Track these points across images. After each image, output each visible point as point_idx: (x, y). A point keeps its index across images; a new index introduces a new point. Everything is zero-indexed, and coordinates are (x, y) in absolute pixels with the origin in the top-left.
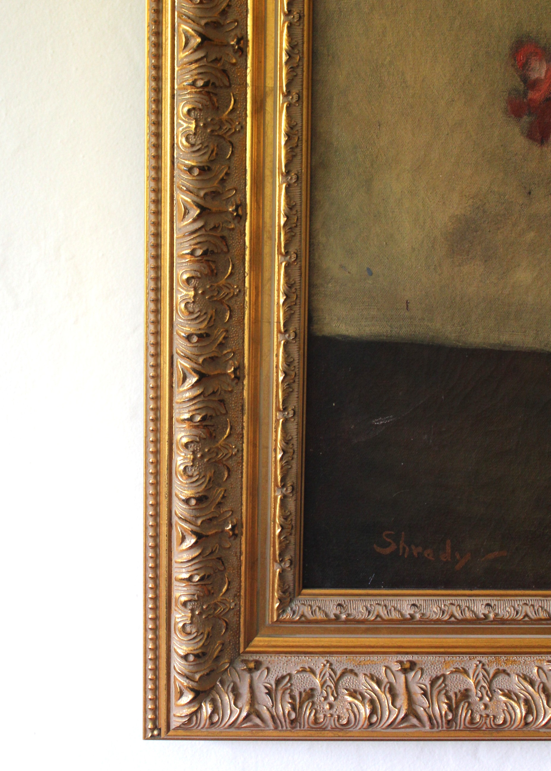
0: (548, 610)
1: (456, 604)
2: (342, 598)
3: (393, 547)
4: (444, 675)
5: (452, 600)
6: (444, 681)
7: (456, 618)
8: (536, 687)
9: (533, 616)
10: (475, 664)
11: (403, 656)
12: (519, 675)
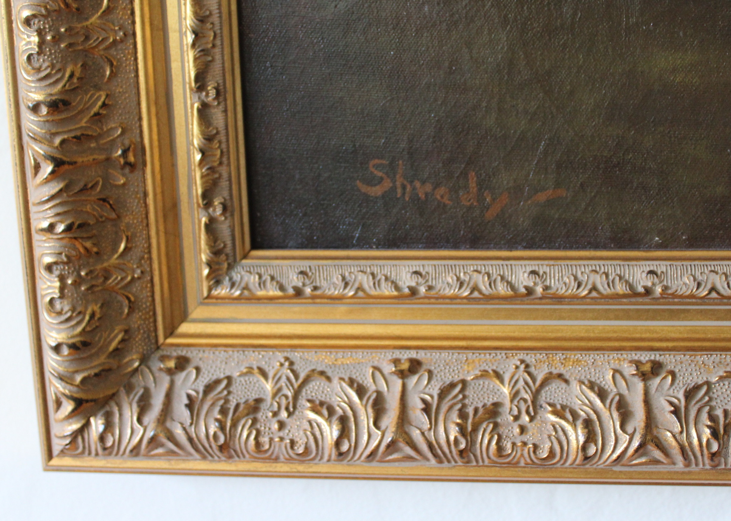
0: (631, 281)
1: (483, 271)
2: (307, 263)
3: (387, 184)
4: (464, 382)
5: (477, 265)
6: (462, 390)
7: (480, 292)
8: (608, 402)
9: (605, 289)
10: (514, 364)
11: (403, 351)
12: (582, 382)
